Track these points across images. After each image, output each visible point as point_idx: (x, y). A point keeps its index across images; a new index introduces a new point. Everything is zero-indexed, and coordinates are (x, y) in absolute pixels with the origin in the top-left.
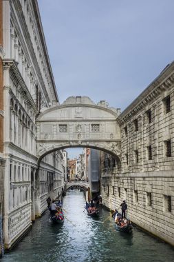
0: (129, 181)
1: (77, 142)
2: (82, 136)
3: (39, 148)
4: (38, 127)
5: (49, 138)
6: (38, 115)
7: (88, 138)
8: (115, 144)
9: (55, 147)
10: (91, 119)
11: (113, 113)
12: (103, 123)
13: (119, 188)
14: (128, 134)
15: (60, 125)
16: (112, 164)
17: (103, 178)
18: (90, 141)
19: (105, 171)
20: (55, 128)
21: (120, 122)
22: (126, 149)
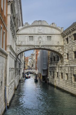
0: (70, 69)
1: (39, 46)
2: (42, 43)
3: (18, 49)
4: (17, 38)
5: (23, 44)
6: (17, 31)
7: (45, 44)
8: (60, 47)
9: (27, 49)
10: (47, 33)
11: (59, 30)
12: (53, 36)
13: (62, 73)
14: (69, 42)
15: (29, 37)
16: (56, 59)
17: (50, 67)
18: (46, 46)
19: (51, 63)
20: (27, 38)
21: (63, 35)
22: (67, 51)
